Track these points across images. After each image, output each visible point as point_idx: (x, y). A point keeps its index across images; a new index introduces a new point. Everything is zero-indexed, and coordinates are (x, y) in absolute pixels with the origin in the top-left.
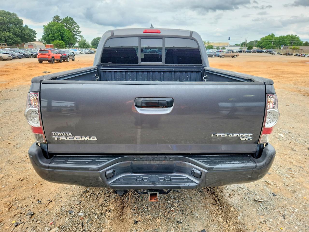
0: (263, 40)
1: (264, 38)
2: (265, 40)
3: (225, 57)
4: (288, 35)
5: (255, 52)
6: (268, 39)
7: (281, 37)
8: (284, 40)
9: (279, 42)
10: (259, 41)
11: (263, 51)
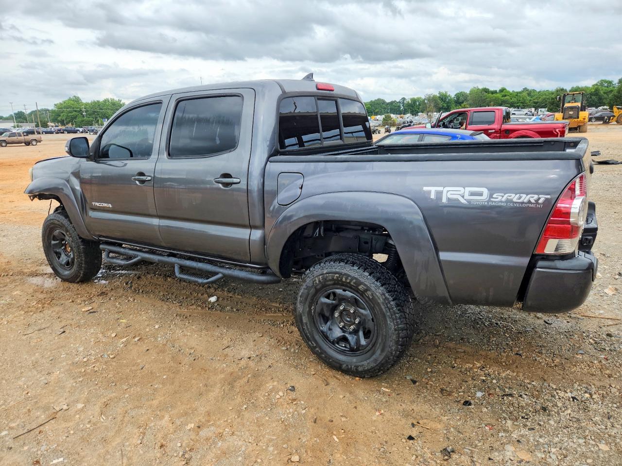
0: (61, 108)
1: (61, 104)
2: (65, 107)
3: (8, 145)
4: (106, 100)
5: (62, 131)
6: (70, 107)
7: (94, 102)
8: (102, 110)
9: (94, 112)
10: (53, 111)
11: (79, 130)
